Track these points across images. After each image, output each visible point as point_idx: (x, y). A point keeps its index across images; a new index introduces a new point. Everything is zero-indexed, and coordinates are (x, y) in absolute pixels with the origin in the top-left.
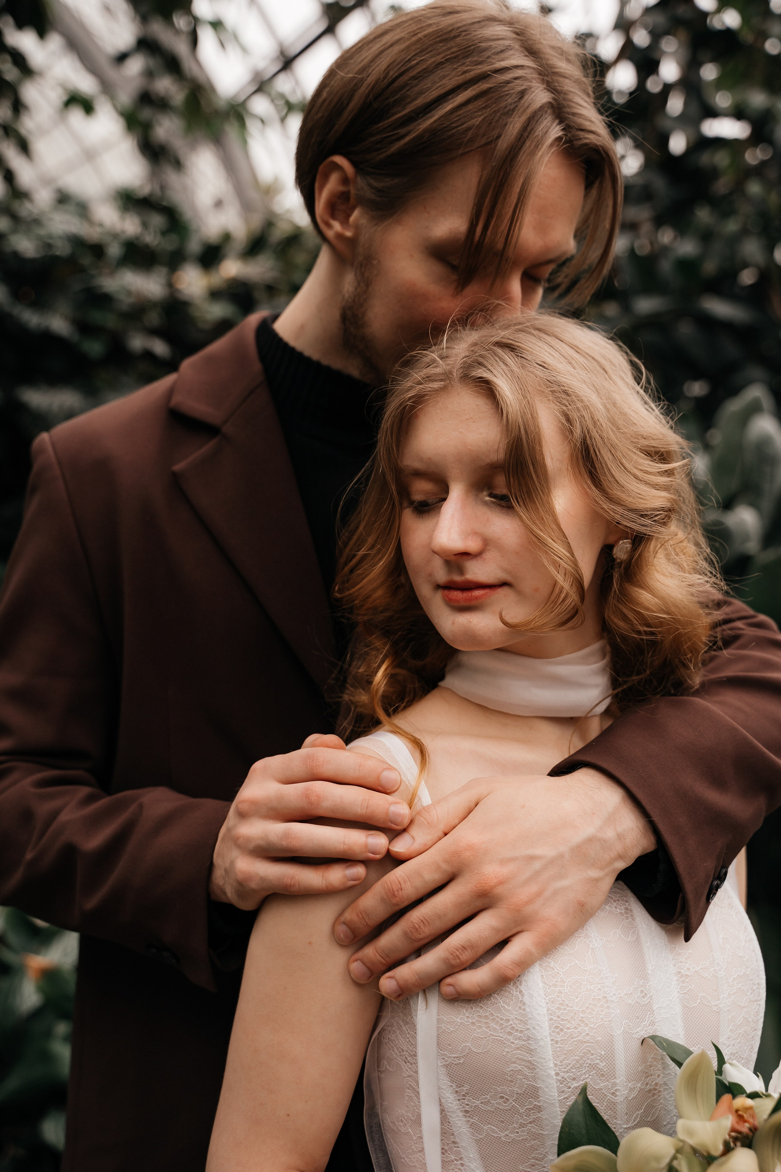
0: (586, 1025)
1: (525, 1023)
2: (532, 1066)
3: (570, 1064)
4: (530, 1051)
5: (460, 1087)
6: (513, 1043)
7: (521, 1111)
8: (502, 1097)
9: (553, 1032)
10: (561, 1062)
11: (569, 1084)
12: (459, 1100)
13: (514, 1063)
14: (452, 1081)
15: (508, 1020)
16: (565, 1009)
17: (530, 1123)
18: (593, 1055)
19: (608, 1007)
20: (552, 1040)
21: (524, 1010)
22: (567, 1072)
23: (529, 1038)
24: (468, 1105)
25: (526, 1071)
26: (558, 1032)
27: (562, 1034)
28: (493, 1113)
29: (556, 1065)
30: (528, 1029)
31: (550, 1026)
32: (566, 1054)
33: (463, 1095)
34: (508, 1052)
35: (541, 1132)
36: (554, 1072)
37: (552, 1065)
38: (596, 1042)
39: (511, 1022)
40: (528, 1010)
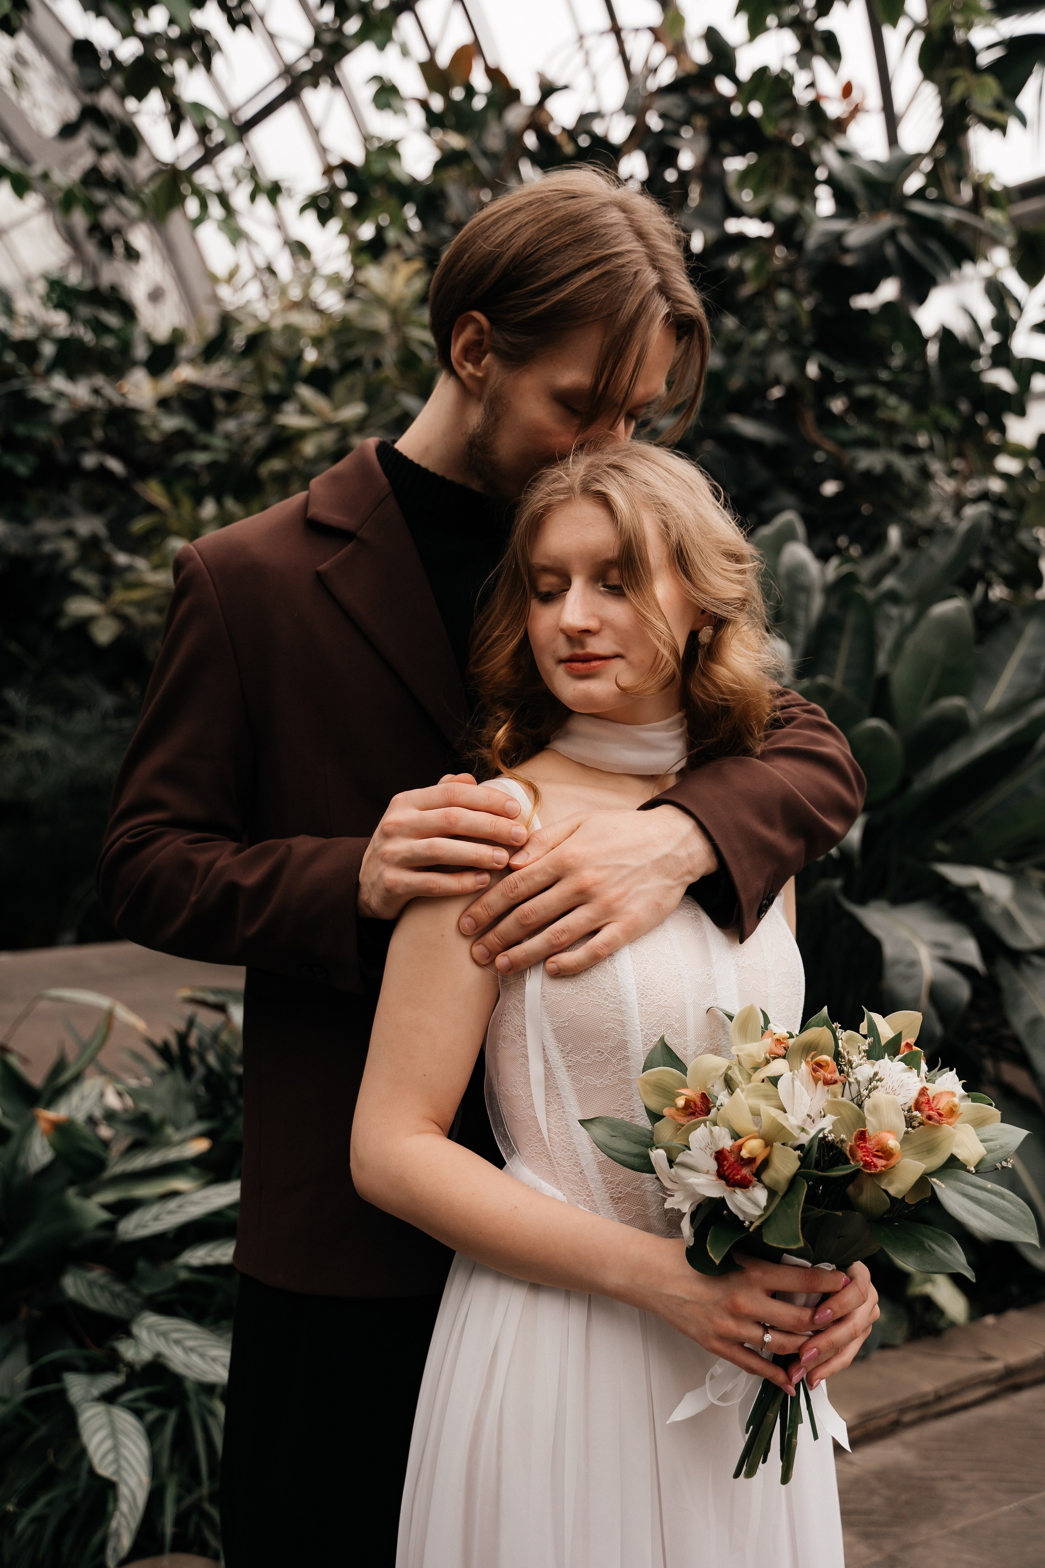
0: (665, 994)
1: (618, 991)
2: (623, 1024)
3: (652, 1023)
4: (622, 1012)
5: (565, 1046)
6: (608, 1006)
7: (614, 1061)
8: (599, 1051)
9: (640, 997)
10: (645, 1021)
11: (651, 1039)
12: (564, 1057)
13: (609, 1022)
14: (559, 1042)
15: (604, 989)
16: (649, 981)
17: (620, 1070)
18: (669, 1017)
19: (682, 982)
20: (639, 1004)
21: (617, 981)
22: (650, 1029)
23: (621, 1002)
24: (571, 1061)
25: (618, 1028)
26: (643, 998)
27: (646, 999)
28: (591, 1065)
29: (641, 1023)
30: (620, 995)
31: (637, 993)
32: (649, 1015)
33: (568, 1053)
34: (604, 1014)
35: (628, 1077)
36: (640, 1029)
37: (639, 1023)
38: (672, 1008)
39: (607, 991)
40: (620, 981)
